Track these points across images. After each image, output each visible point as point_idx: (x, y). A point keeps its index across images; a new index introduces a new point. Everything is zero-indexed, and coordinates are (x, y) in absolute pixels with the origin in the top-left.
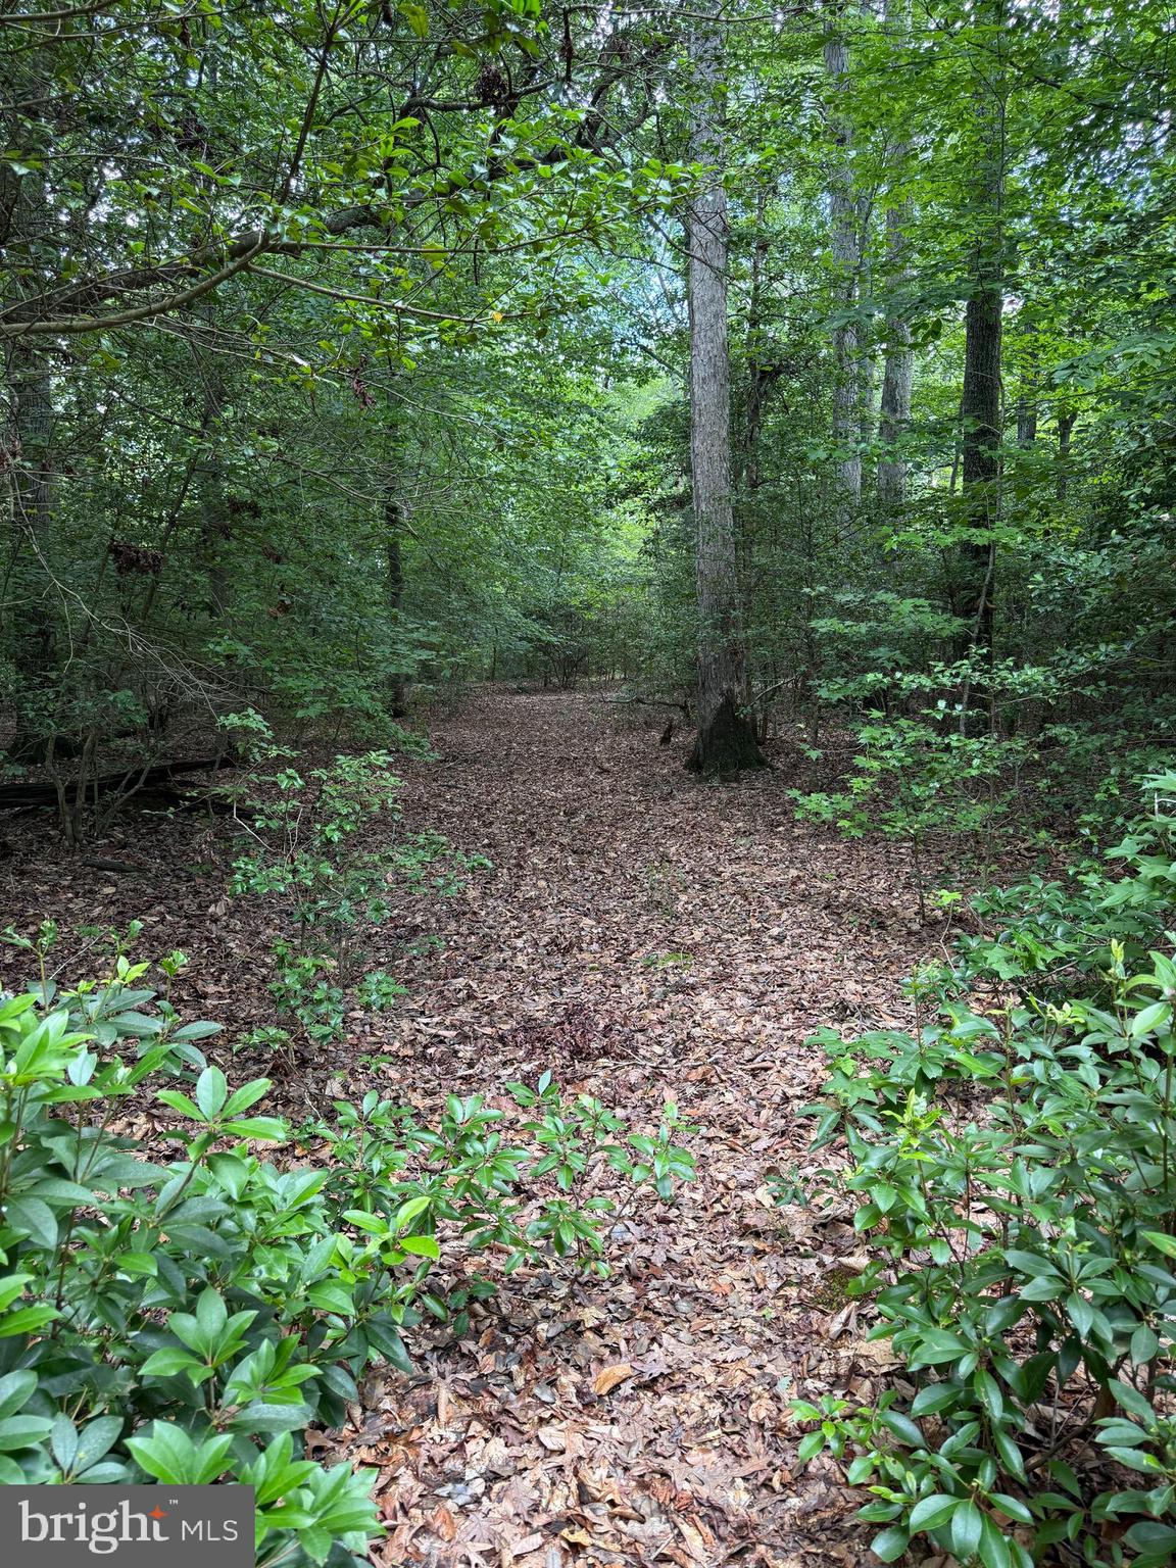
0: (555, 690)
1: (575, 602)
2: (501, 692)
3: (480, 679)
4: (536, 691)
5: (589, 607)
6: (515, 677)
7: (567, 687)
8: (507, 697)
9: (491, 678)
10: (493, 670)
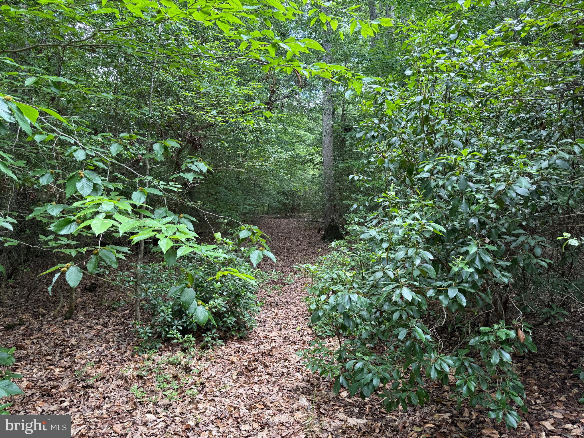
0: (288, 218)
1: (295, 189)
2: (270, 218)
3: (263, 214)
4: (282, 218)
5: (300, 191)
6: (275, 213)
7: (292, 217)
8: (272, 220)
9: (267, 213)
10: (268, 211)
